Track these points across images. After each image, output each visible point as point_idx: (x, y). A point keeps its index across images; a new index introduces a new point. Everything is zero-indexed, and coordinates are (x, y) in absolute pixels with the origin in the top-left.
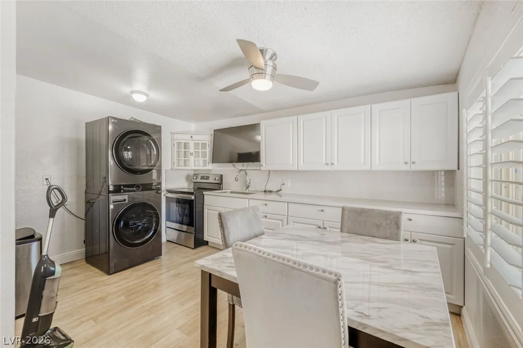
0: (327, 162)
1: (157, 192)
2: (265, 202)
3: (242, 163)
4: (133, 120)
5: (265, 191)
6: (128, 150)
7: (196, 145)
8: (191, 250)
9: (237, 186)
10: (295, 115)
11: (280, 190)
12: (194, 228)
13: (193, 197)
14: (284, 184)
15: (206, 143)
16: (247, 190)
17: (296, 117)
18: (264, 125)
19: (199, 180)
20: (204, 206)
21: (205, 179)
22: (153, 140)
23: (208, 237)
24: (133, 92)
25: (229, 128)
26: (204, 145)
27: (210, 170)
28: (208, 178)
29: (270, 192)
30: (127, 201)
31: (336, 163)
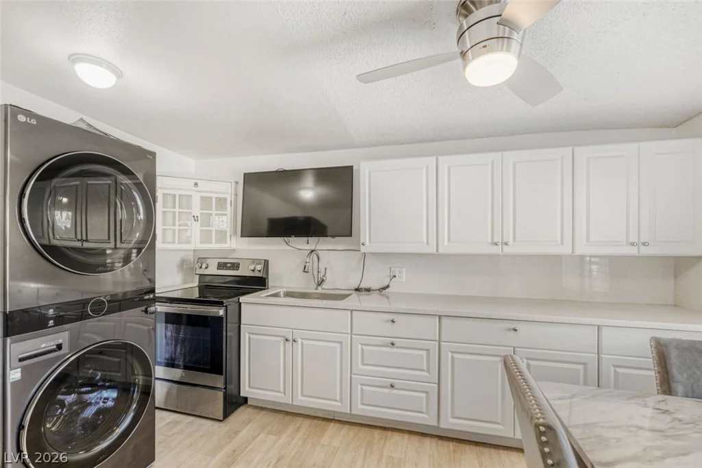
0: (495, 241)
1: (146, 311)
2: (390, 317)
3: (306, 238)
4: (84, 127)
5: (357, 290)
6: (62, 207)
7: (206, 201)
8: (217, 424)
9: (298, 282)
10: (431, 155)
11: (388, 287)
12: (222, 378)
13: (221, 312)
14: (395, 276)
15: (226, 199)
16: (320, 288)
17: (434, 158)
18: (367, 171)
19: (213, 270)
20: (242, 326)
21: (229, 268)
22: (139, 186)
23: (250, 390)
24: (75, 58)
25: (276, 172)
26: (221, 202)
27: (233, 251)
28: (235, 266)
29: (368, 290)
30: (65, 349)
31: (511, 242)
